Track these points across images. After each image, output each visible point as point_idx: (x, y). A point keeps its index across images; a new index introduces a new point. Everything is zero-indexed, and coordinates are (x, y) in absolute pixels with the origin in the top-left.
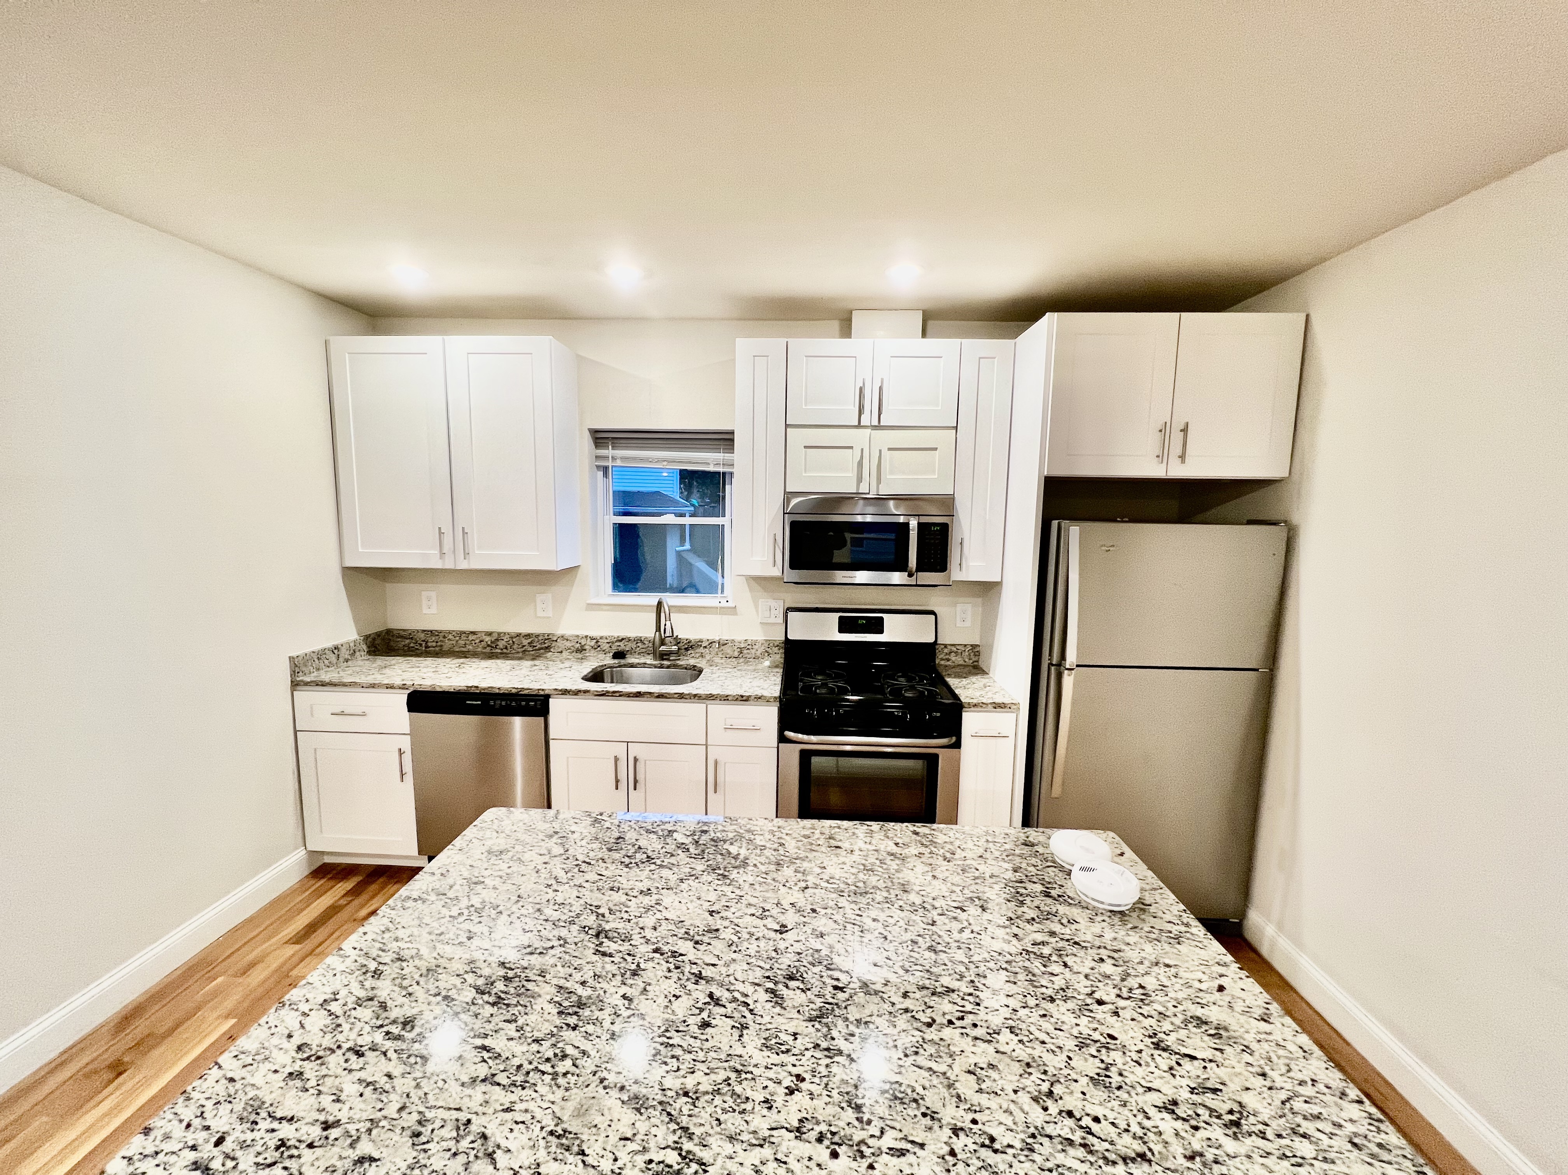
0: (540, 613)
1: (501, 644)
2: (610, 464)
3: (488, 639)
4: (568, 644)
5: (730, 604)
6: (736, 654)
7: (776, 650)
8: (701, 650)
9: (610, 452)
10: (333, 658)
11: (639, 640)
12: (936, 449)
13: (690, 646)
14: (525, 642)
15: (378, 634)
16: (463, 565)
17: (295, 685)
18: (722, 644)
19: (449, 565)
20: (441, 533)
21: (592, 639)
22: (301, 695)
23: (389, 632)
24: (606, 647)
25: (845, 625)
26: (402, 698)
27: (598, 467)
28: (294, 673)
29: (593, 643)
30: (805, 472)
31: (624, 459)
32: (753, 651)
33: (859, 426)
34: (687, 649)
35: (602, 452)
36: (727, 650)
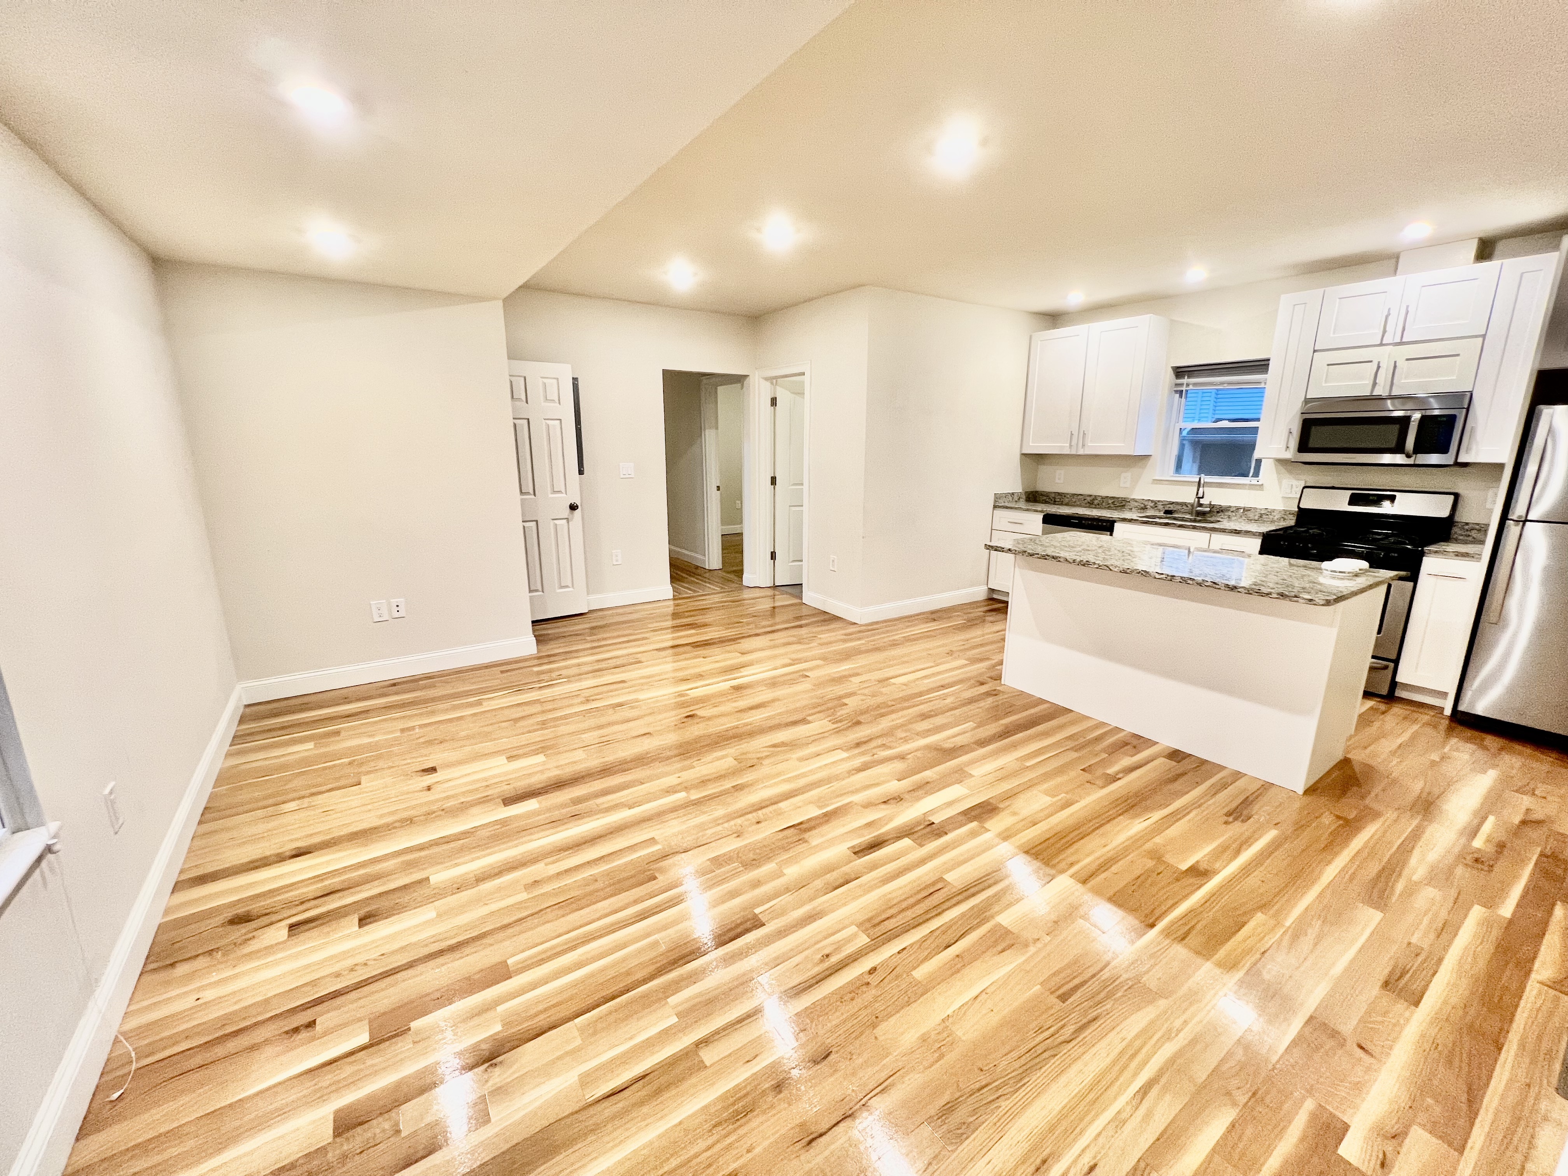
0: (1121, 485)
1: (1096, 502)
2: (1184, 388)
3: (1089, 499)
4: (1136, 504)
5: (1259, 483)
6: (1256, 518)
7: (1291, 517)
8: (1230, 513)
9: (1185, 380)
10: (1011, 499)
11: (1185, 504)
12: (1458, 355)
13: (1221, 510)
14: (1110, 502)
15: (1032, 492)
16: (1081, 452)
17: (995, 507)
18: (1246, 510)
19: (1073, 452)
20: (1072, 434)
21: (1152, 501)
22: (997, 512)
23: (1037, 492)
24: (1160, 507)
25: (1355, 500)
26: (1040, 517)
27: (1176, 392)
28: (995, 501)
29: (1152, 504)
30: (1326, 382)
31: (1195, 384)
32: (1271, 517)
33: (1381, 344)
34: (1218, 512)
35: (1180, 381)
36: (1251, 515)
